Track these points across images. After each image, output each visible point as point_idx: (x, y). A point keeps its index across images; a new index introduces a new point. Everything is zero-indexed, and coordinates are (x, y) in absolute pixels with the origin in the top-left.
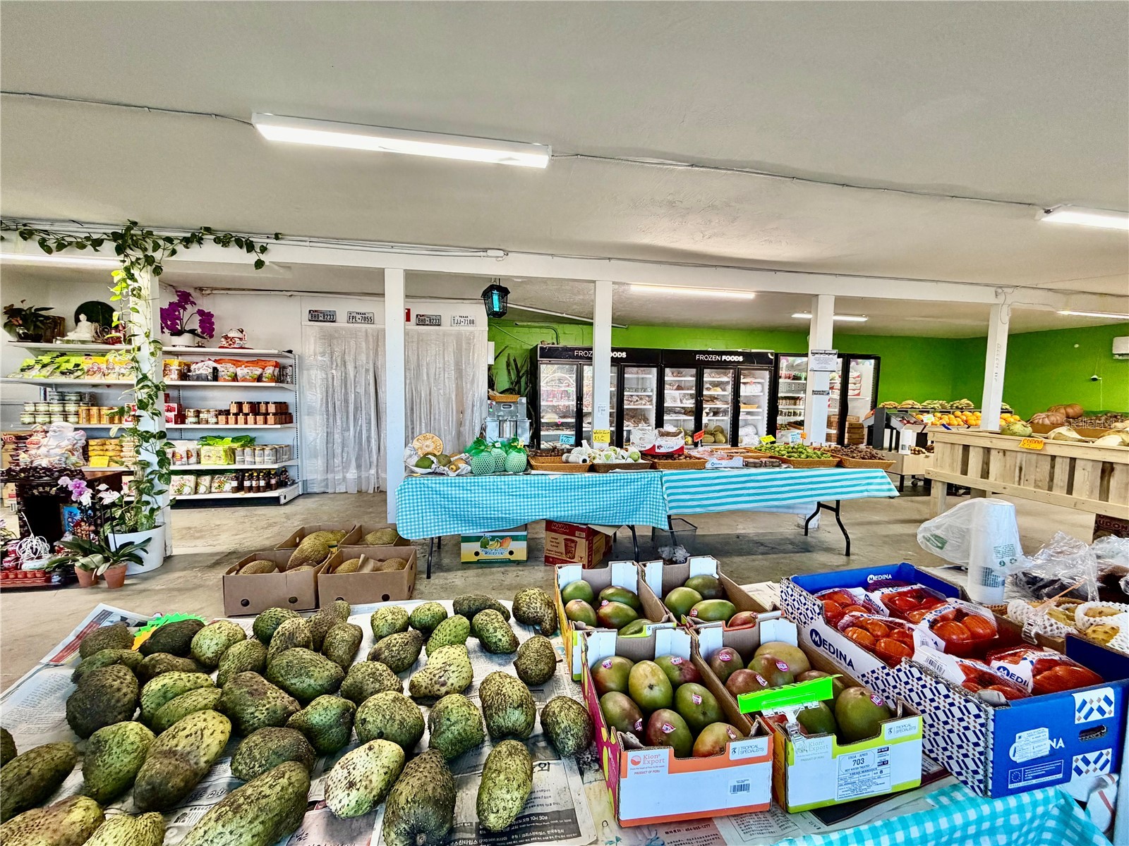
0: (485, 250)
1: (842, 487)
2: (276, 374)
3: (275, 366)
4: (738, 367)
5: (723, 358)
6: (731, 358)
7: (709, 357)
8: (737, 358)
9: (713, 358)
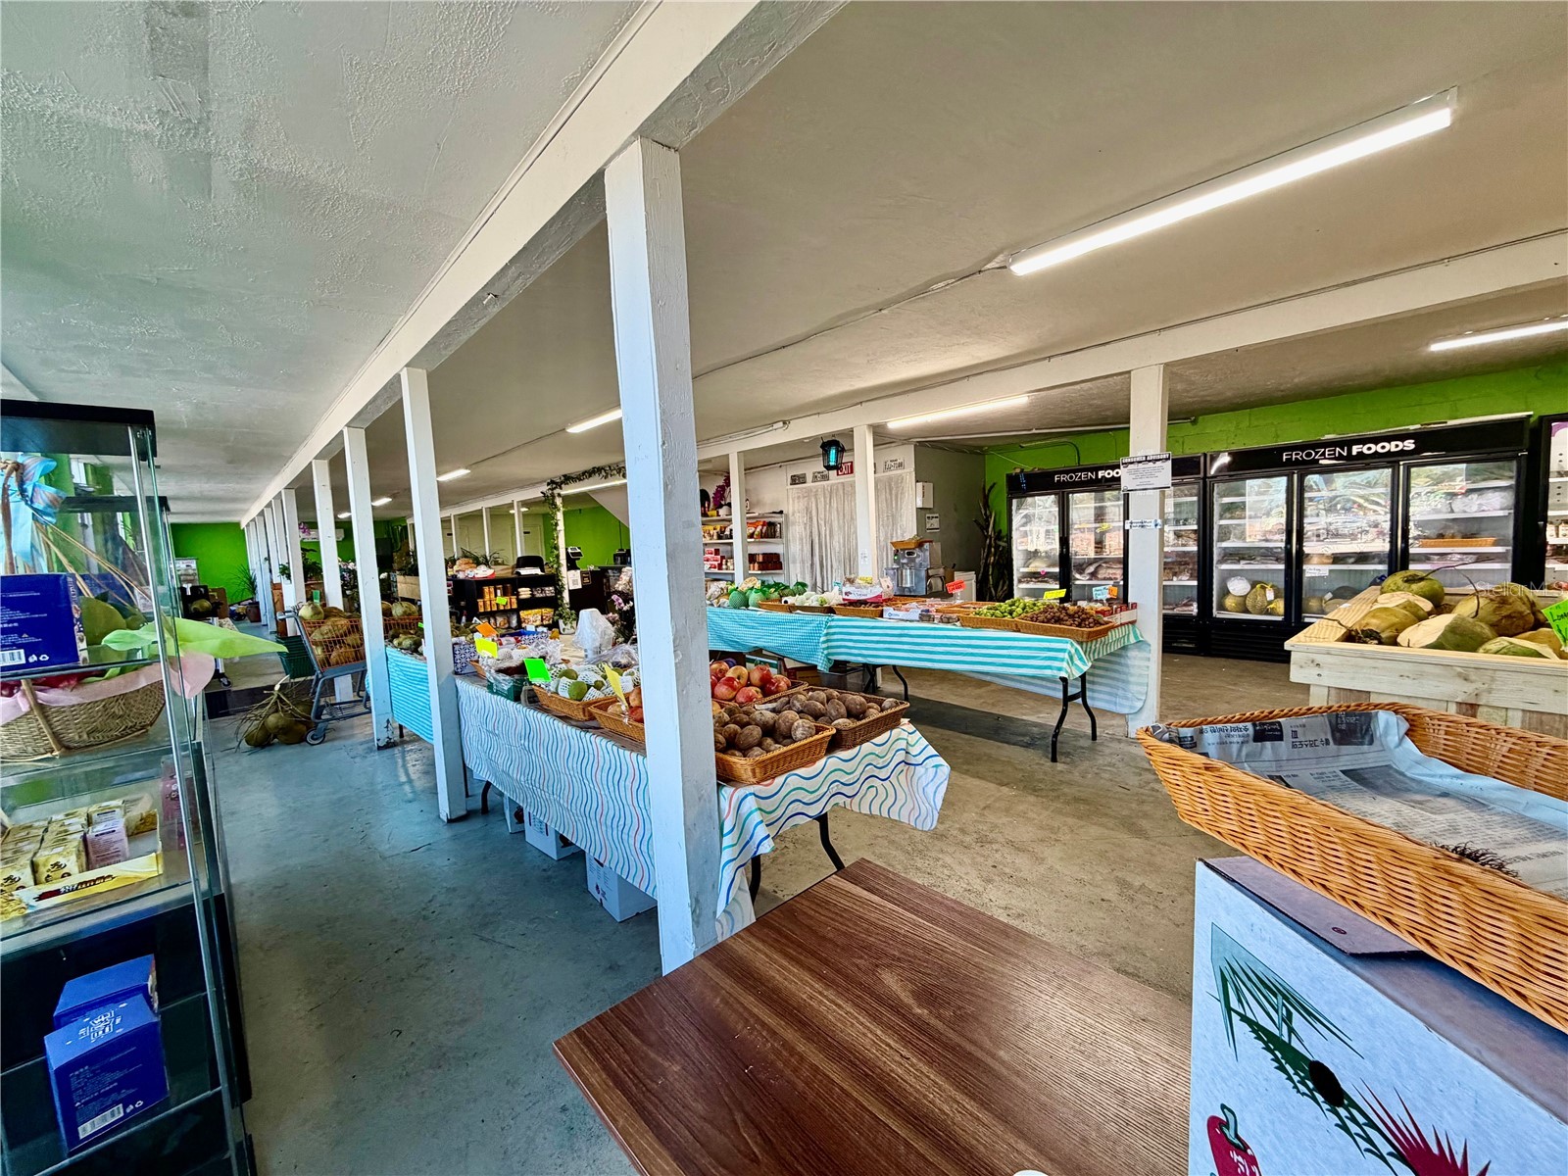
0: (772, 424)
1: (1010, 657)
2: (764, 531)
3: (763, 526)
4: (1401, 463)
5: (1355, 450)
6: (1378, 448)
7: (1317, 453)
8: (1397, 446)
9: (1327, 453)
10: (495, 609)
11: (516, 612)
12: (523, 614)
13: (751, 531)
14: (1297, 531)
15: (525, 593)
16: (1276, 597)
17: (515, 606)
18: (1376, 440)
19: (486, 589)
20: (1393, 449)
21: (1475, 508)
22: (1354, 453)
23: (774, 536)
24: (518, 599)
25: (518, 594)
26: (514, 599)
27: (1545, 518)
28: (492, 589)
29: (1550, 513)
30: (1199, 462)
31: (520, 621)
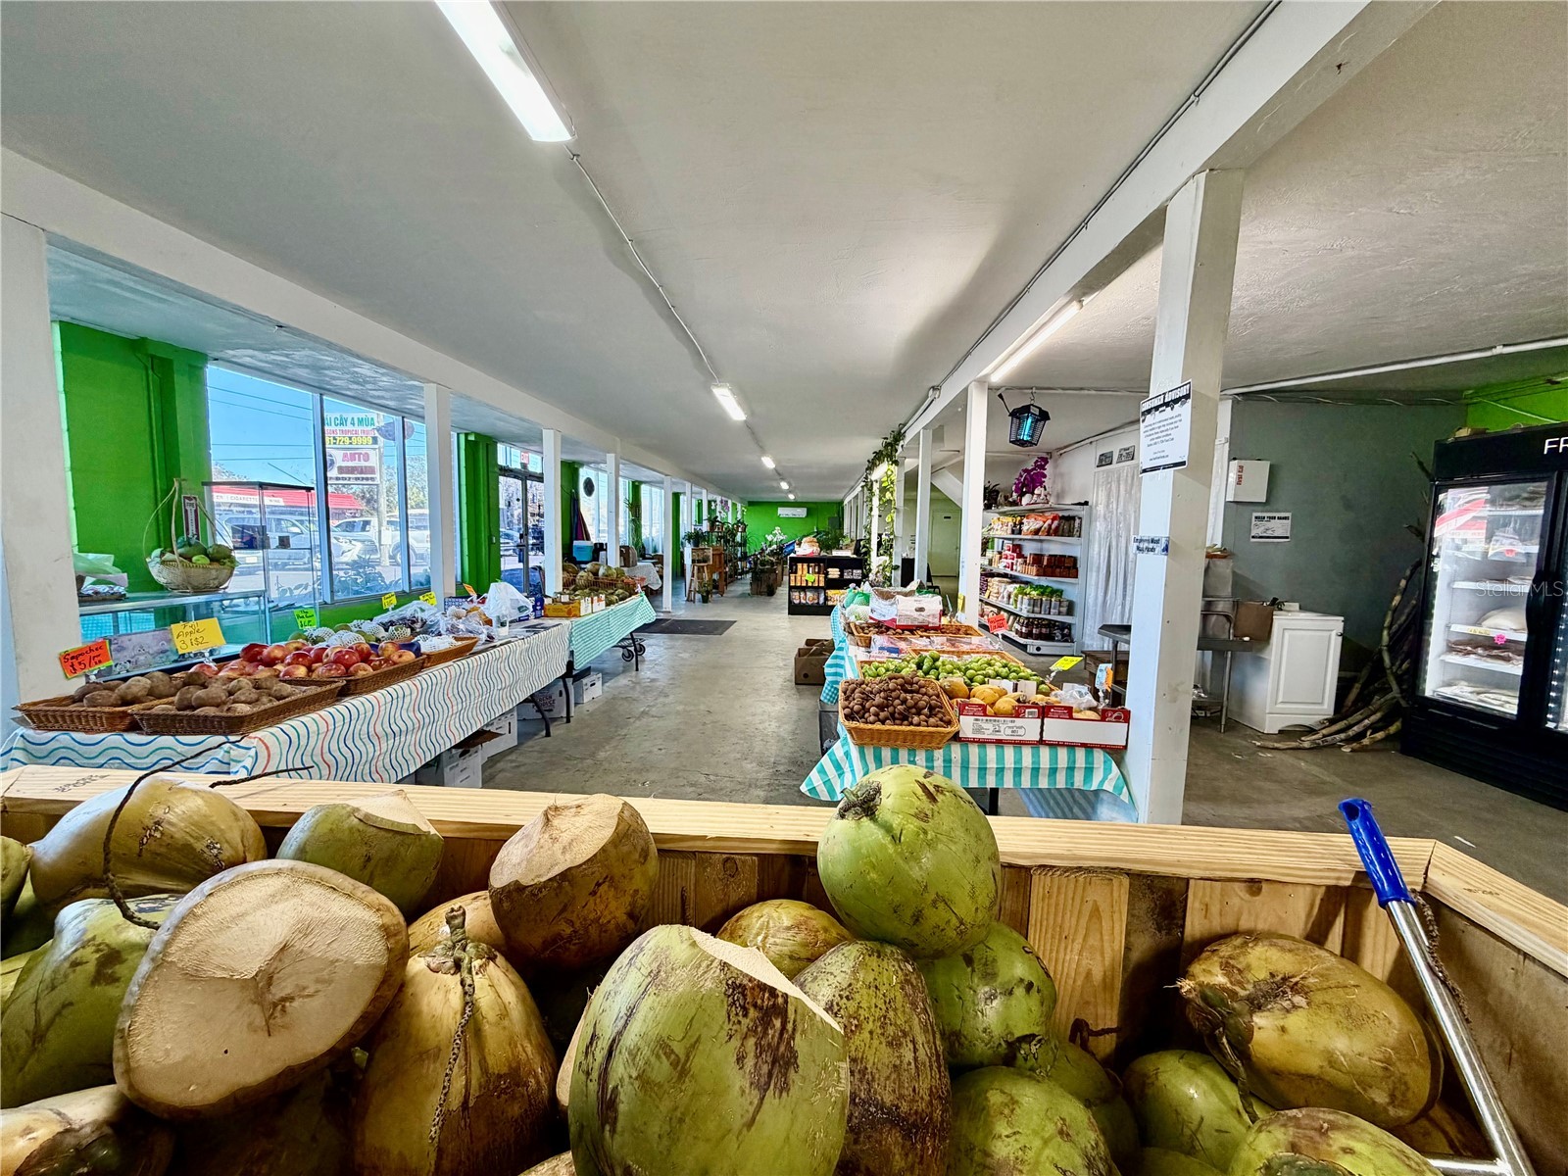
2: (1053, 526)
3: (1053, 519)
10: (804, 584)
11: (825, 589)
12: (830, 593)
13: (1037, 526)
15: (834, 573)
17: (822, 584)
19: (799, 565)
23: (1070, 534)
24: (826, 578)
25: (827, 574)
26: (822, 578)
28: (805, 566)
31: (826, 599)
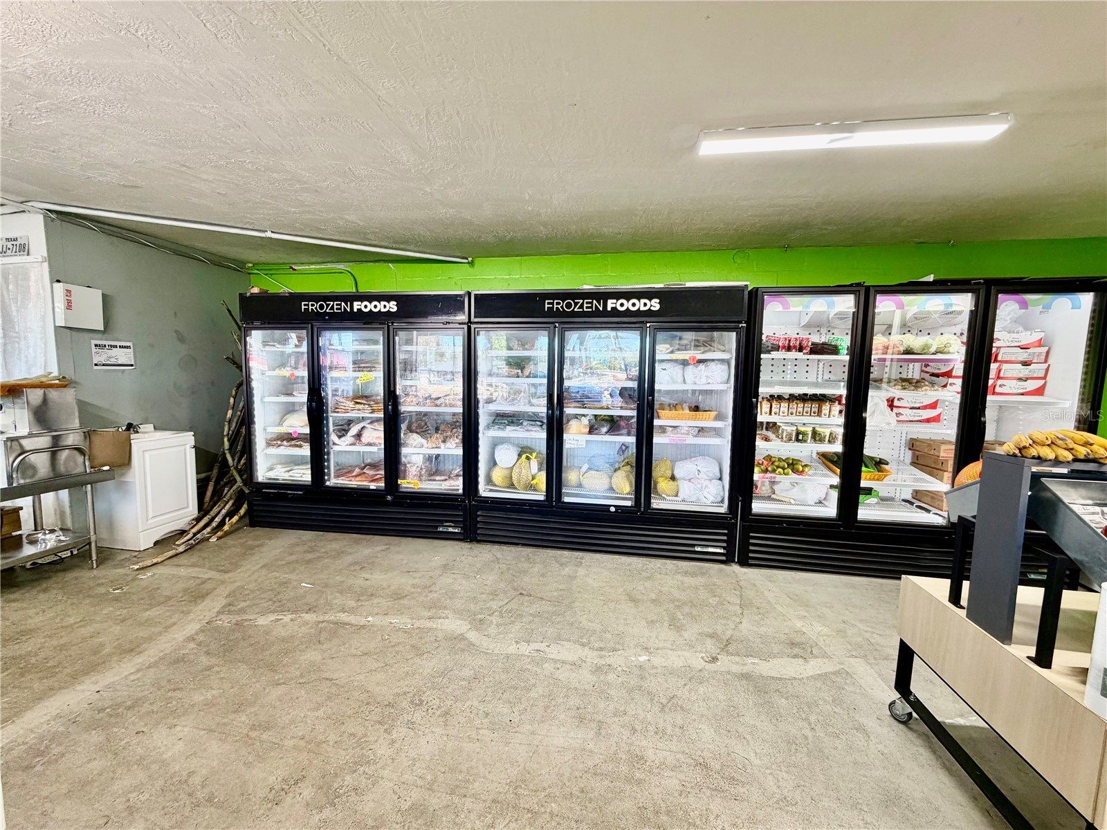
4: (648, 325)
5: (611, 304)
6: (628, 305)
7: (576, 304)
8: (645, 305)
9: (585, 305)
14: (558, 395)
16: (540, 470)
18: (628, 295)
20: (643, 308)
21: (704, 380)
22: (609, 309)
27: (757, 396)
29: (761, 390)
30: (463, 302)
